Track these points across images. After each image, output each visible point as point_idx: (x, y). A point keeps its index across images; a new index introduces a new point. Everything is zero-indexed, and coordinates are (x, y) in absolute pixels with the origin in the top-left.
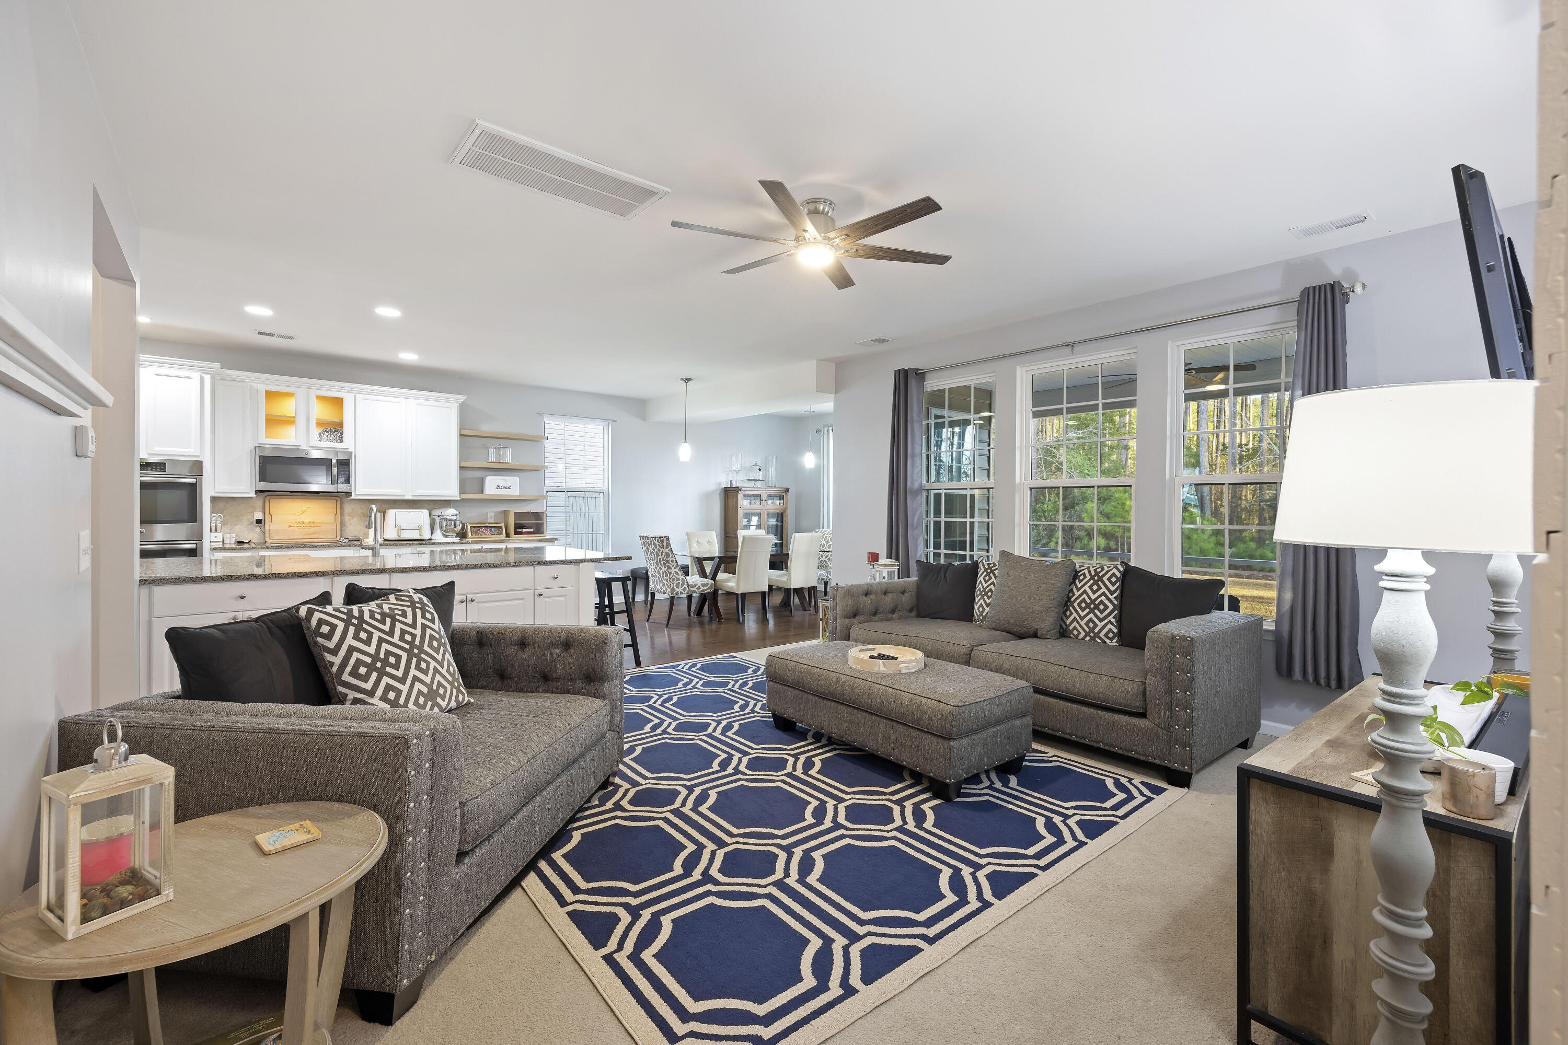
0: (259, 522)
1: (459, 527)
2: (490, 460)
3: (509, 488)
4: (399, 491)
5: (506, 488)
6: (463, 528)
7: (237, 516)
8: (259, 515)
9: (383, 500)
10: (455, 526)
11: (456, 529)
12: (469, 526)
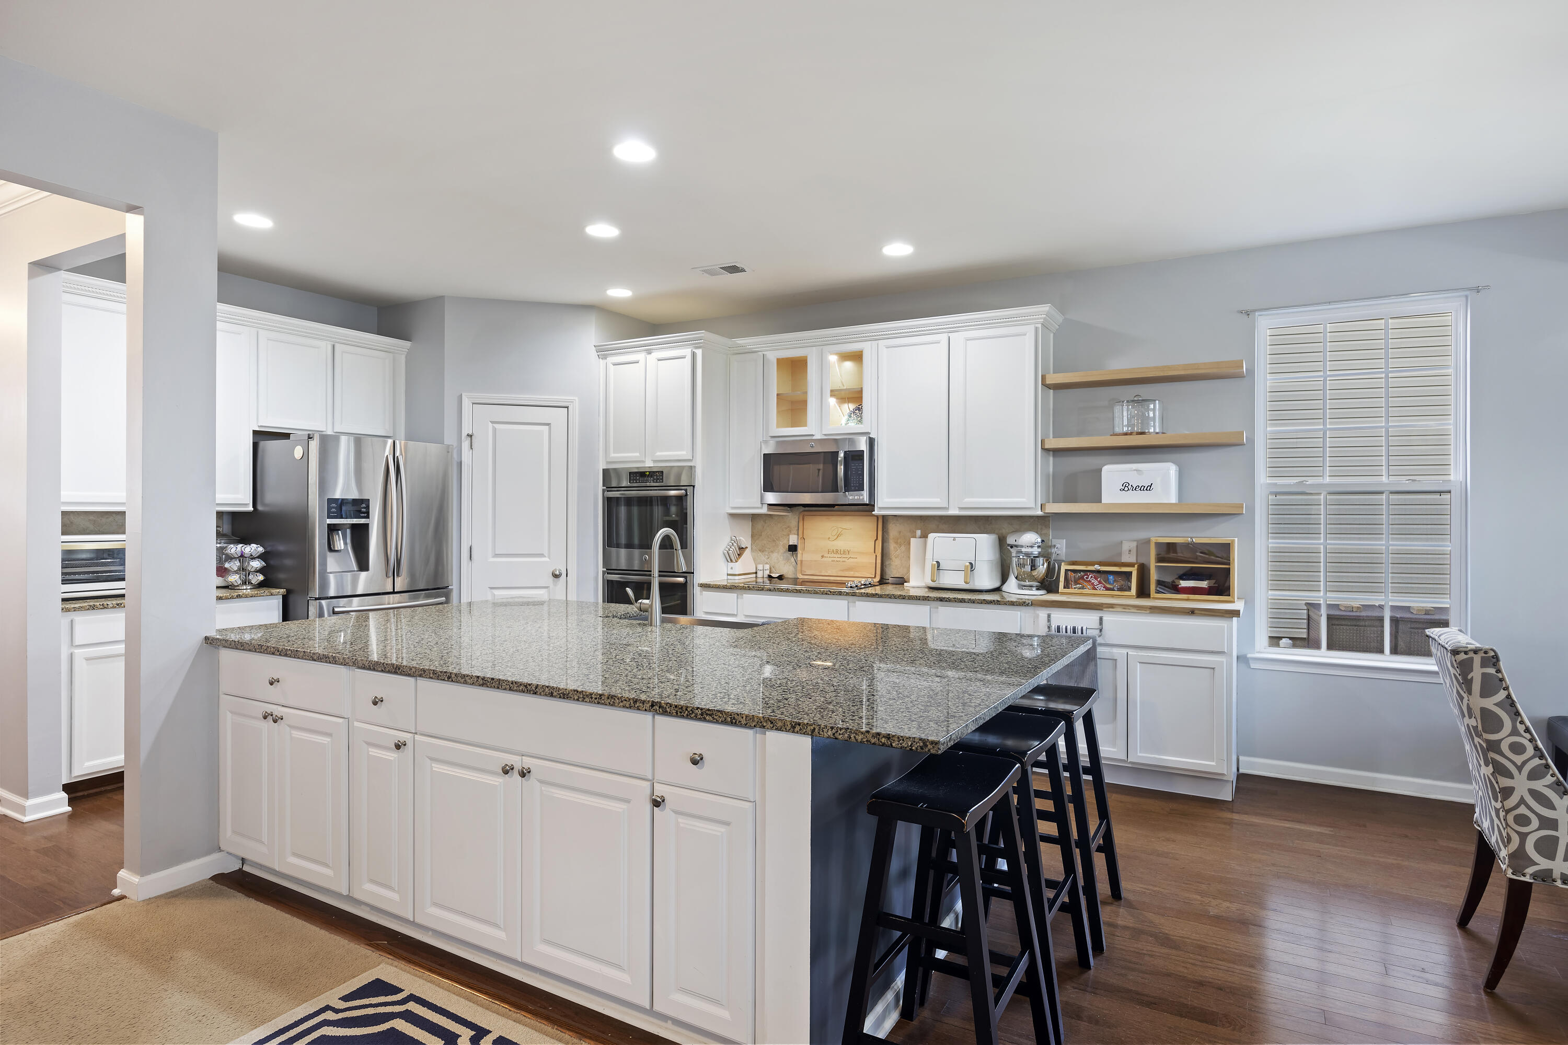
0: (793, 549)
1: (1042, 568)
2: (1118, 430)
3: (1149, 488)
4: (938, 500)
5: (1142, 488)
6: (1050, 571)
7: (774, 541)
8: (793, 540)
9: (921, 518)
10: (1033, 567)
11: (1035, 573)
12: (1064, 567)
